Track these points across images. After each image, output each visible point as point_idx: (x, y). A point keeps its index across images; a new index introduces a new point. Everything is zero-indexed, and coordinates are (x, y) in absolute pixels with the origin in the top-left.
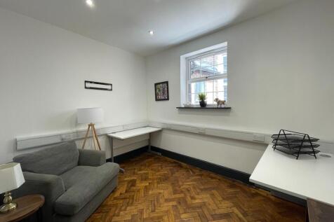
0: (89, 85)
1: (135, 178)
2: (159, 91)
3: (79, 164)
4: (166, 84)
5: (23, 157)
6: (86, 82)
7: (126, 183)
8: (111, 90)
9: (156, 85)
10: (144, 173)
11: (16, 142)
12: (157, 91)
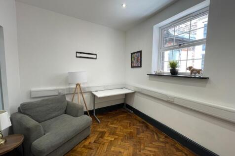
0: (79, 55)
1: (106, 130)
2: (134, 59)
3: (66, 112)
4: (139, 54)
5: (25, 105)
6: (77, 52)
7: (98, 133)
8: (96, 59)
9: (132, 54)
10: (115, 127)
11: (31, 92)
12: (133, 60)
